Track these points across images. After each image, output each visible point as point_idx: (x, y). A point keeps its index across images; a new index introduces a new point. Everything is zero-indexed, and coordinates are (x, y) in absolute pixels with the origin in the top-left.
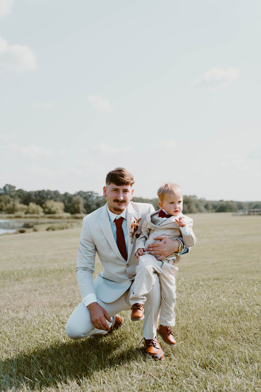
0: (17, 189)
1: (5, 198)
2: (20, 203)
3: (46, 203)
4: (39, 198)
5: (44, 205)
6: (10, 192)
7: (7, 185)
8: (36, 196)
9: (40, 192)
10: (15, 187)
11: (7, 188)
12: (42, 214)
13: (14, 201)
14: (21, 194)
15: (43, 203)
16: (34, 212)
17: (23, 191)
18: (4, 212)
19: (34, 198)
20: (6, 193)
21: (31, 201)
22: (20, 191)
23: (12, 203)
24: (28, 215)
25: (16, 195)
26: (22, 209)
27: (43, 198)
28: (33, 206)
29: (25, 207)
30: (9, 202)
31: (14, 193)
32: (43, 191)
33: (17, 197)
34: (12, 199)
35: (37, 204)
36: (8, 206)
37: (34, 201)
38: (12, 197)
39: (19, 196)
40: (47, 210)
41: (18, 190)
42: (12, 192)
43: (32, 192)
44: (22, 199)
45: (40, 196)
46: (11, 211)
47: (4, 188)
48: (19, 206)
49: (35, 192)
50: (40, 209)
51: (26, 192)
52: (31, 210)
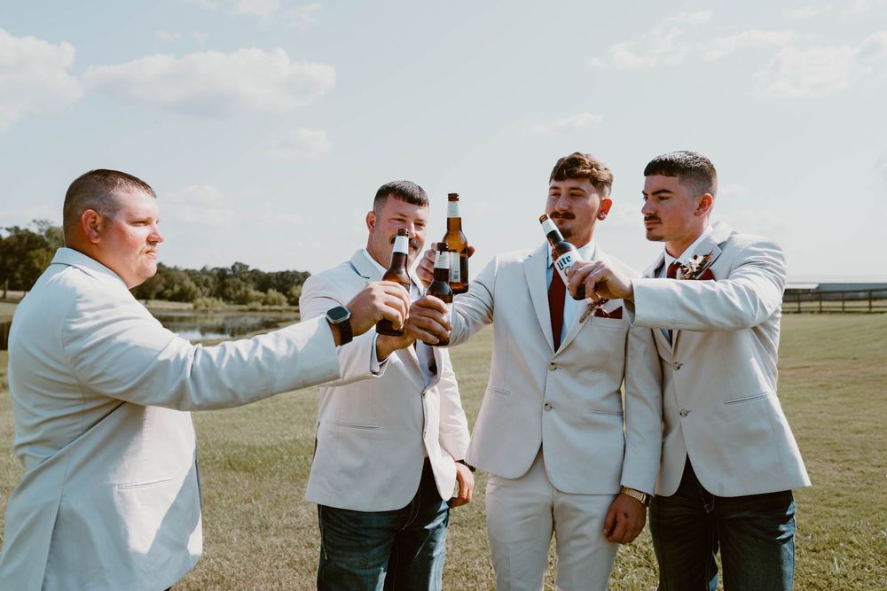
0: (250, 269)
1: (233, 283)
2: (255, 289)
3: (291, 289)
4: (281, 282)
5: (289, 293)
6: (240, 273)
7: (237, 263)
8: (277, 279)
9: (282, 273)
10: (248, 267)
11: (237, 267)
12: (285, 305)
13: (246, 286)
14: (257, 277)
15: (288, 289)
16: (274, 303)
17: (260, 272)
18: (232, 302)
19: (275, 282)
20: (235, 275)
21: (271, 287)
22: (255, 272)
23: (243, 289)
24: (267, 307)
25: (249, 277)
26: (258, 299)
27: (288, 282)
28: (273, 293)
29: (262, 294)
30: (239, 287)
31: (247, 275)
32: (288, 272)
33: (250, 280)
34: (244, 283)
35: (278, 291)
36: (238, 293)
37: (274, 287)
38: (243, 280)
39: (254, 279)
40: (292, 300)
41: (252, 271)
42: (244, 273)
43: (272, 273)
44: (258, 283)
45: (283, 280)
46: (243, 300)
47: (233, 267)
48: (253, 293)
49: (277, 274)
50: (284, 298)
51: (264, 273)
52: (270, 300)
